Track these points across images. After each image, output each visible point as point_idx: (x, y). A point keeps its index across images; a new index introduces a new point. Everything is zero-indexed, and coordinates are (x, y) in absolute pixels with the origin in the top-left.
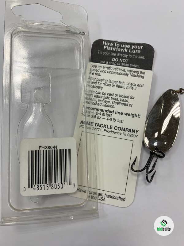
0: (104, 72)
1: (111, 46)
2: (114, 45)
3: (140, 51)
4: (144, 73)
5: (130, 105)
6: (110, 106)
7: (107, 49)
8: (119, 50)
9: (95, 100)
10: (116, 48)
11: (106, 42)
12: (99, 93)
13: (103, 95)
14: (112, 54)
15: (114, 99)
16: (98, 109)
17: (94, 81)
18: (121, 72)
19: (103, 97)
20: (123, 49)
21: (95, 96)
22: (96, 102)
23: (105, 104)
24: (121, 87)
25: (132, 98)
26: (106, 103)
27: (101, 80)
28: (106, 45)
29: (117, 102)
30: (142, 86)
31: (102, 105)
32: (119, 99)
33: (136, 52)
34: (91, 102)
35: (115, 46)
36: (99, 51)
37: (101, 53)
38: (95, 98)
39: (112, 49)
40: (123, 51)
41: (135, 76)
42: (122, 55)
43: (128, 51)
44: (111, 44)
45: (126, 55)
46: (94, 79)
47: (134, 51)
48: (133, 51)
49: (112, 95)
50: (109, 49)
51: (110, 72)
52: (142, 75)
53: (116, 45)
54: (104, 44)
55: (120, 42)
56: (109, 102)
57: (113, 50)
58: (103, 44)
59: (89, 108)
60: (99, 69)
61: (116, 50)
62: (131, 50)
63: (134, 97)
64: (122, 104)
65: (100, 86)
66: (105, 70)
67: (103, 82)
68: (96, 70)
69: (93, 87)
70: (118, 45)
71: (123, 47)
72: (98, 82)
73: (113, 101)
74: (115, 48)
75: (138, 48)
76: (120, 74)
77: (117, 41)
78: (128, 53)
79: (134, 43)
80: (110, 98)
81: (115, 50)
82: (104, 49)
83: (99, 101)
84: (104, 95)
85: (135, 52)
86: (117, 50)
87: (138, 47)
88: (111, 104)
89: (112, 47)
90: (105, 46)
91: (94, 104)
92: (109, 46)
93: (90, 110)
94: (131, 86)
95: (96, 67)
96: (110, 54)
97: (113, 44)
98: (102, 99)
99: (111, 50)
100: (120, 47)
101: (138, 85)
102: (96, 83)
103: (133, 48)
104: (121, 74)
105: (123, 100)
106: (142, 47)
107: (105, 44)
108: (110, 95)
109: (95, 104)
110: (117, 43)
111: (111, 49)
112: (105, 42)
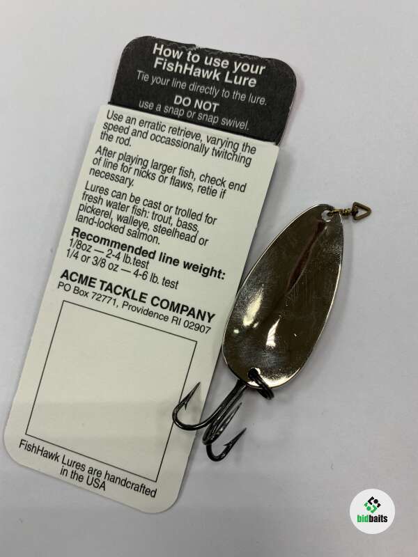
0: (142, 136)
1: (174, 61)
2: (185, 56)
3: (255, 82)
4: (253, 150)
5: (201, 242)
6: (147, 238)
7: (164, 68)
8: (198, 72)
9: (107, 214)
10: (189, 66)
11: (162, 46)
12: (120, 195)
13: (131, 205)
14: (175, 83)
15: (160, 218)
16: (113, 242)
17: (110, 159)
18: (189, 140)
19: (130, 210)
20: (207, 72)
21: (109, 204)
22: (109, 221)
23: (134, 228)
24: (184, 185)
25: (210, 220)
26: (138, 227)
27: (130, 159)
28: (162, 56)
29: (167, 226)
30: (242, 188)
31: (126, 231)
32: (174, 221)
33: (244, 84)
34: (96, 220)
35: (188, 60)
36: (140, 72)
37: (146, 78)
38: (109, 209)
39: (179, 68)
40: (208, 77)
41: (225, 155)
42: (203, 89)
43: (222, 77)
44: (178, 52)
45: (213, 91)
46: (111, 154)
47: (238, 80)
48: (236, 77)
49: (156, 205)
50: (170, 67)
51: (158, 138)
52: (247, 155)
53: (191, 56)
54: (158, 51)
55: (203, 49)
56: (145, 225)
57: (180, 71)
58: (154, 52)
59: (90, 237)
60: (127, 125)
61: (188, 71)
62: (231, 77)
63: (215, 219)
64: (181, 236)
65: (126, 175)
66: (144, 129)
67: (135, 166)
68: (121, 129)
69: (107, 176)
70: (196, 58)
71: (210, 63)
72: (120, 163)
73: (156, 222)
74: (186, 65)
75: (252, 71)
76: (186, 145)
77: (194, 45)
78: (220, 84)
79: (242, 55)
80: (150, 215)
81: (184, 72)
82: (155, 66)
83: (119, 218)
84: (134, 203)
85: (240, 83)
86: (190, 74)
87: (253, 66)
88: (151, 232)
89: (178, 63)
90: (157, 59)
91: (104, 225)
92: (171, 59)
93: (91, 243)
94: (212, 186)
95: (120, 118)
96: (170, 83)
97: (182, 53)
98: (128, 214)
99: (176, 71)
100: (201, 65)
101: (232, 185)
102: (114, 166)
103: (236, 69)
104: (189, 145)
105: (185, 225)
106: (262, 68)
107: (160, 54)
108: (151, 204)
109: (107, 226)
110: (193, 52)
111: (174, 67)
112: (159, 46)
